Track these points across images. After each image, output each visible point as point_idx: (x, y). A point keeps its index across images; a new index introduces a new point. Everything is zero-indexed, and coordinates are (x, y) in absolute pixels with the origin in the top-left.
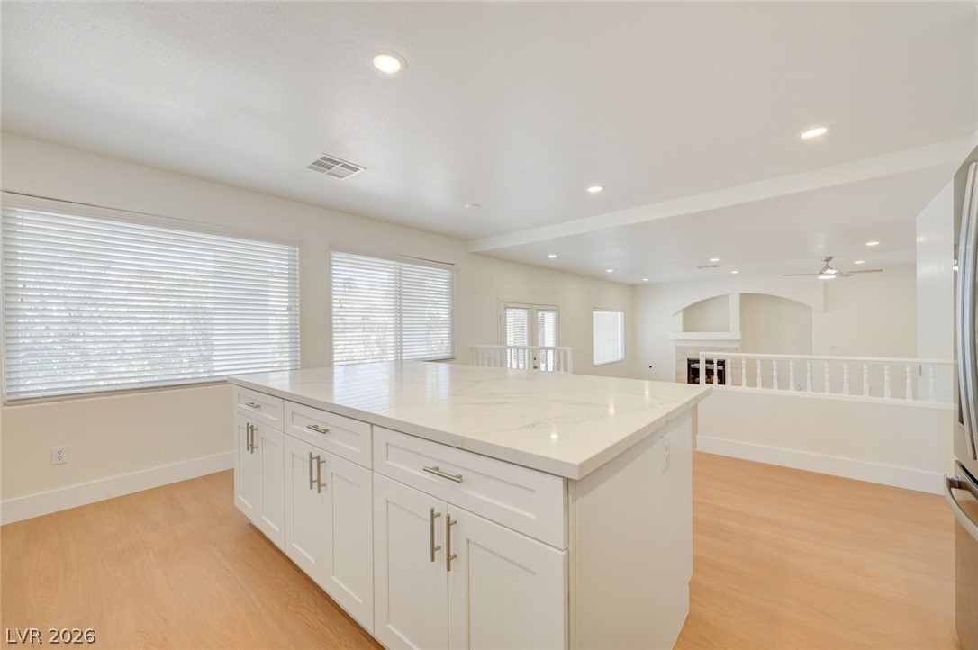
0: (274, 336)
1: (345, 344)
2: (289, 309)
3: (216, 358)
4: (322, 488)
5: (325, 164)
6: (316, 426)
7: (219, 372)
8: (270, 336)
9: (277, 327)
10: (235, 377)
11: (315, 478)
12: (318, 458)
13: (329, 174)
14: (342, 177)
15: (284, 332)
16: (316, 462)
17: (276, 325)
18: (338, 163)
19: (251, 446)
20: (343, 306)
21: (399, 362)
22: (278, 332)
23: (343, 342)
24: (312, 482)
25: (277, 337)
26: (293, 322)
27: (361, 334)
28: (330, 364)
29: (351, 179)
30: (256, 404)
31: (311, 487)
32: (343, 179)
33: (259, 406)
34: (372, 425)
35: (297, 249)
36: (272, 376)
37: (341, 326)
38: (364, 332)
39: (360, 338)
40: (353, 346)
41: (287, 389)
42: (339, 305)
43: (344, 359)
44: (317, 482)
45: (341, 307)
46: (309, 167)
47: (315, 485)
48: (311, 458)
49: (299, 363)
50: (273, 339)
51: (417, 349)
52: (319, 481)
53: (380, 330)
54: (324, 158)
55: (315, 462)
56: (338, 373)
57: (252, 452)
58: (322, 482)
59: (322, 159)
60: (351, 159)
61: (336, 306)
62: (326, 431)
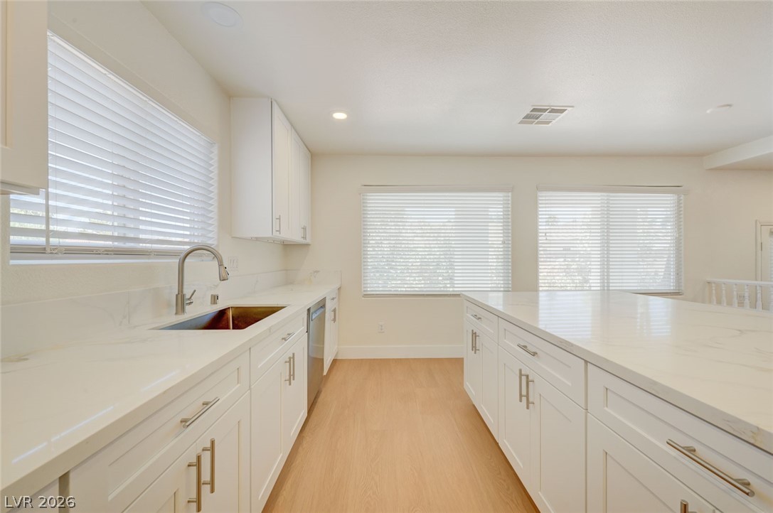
0: (492, 264)
1: (548, 272)
2: (504, 243)
3: (456, 278)
4: (531, 405)
5: (534, 115)
6: (525, 347)
7: (457, 289)
8: (490, 264)
9: (494, 257)
10: (463, 293)
11: (524, 392)
12: (527, 376)
13: (538, 123)
14: (548, 123)
15: (500, 260)
16: (526, 380)
17: (494, 255)
18: (545, 110)
19: (474, 348)
20: (548, 238)
21: (606, 292)
22: (495, 260)
23: (546, 270)
24: (521, 396)
25: (495, 264)
26: (506, 253)
27: (563, 263)
28: (535, 288)
29: (558, 122)
30: (479, 316)
31: (521, 401)
32: (550, 124)
33: (480, 318)
34: (586, 362)
35: (510, 194)
36: (491, 294)
37: (545, 256)
38: (565, 261)
39: (562, 267)
40: (554, 274)
41: (500, 308)
42: (545, 238)
43: (547, 285)
44: (525, 397)
45: (546, 239)
46: (521, 122)
47: (524, 399)
48: (521, 375)
49: (510, 286)
50: (491, 266)
51: (627, 279)
52: (527, 396)
53: (582, 260)
54: (534, 110)
55: (524, 379)
56: (542, 296)
57: (475, 353)
58: (531, 400)
59: (532, 111)
60: (556, 103)
61: (541, 239)
62: (534, 354)
